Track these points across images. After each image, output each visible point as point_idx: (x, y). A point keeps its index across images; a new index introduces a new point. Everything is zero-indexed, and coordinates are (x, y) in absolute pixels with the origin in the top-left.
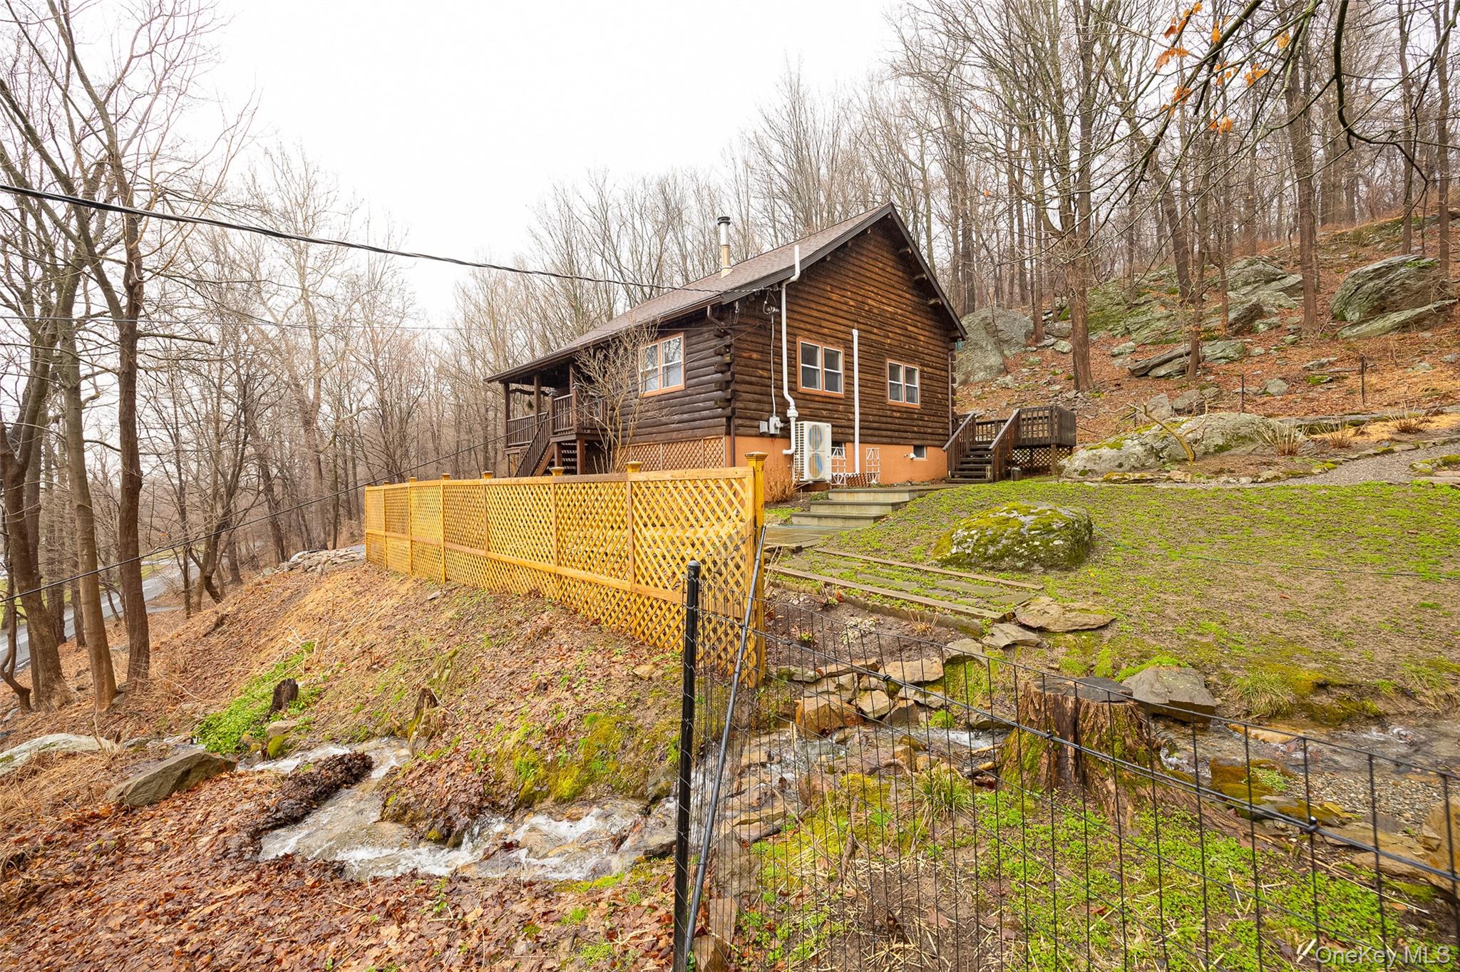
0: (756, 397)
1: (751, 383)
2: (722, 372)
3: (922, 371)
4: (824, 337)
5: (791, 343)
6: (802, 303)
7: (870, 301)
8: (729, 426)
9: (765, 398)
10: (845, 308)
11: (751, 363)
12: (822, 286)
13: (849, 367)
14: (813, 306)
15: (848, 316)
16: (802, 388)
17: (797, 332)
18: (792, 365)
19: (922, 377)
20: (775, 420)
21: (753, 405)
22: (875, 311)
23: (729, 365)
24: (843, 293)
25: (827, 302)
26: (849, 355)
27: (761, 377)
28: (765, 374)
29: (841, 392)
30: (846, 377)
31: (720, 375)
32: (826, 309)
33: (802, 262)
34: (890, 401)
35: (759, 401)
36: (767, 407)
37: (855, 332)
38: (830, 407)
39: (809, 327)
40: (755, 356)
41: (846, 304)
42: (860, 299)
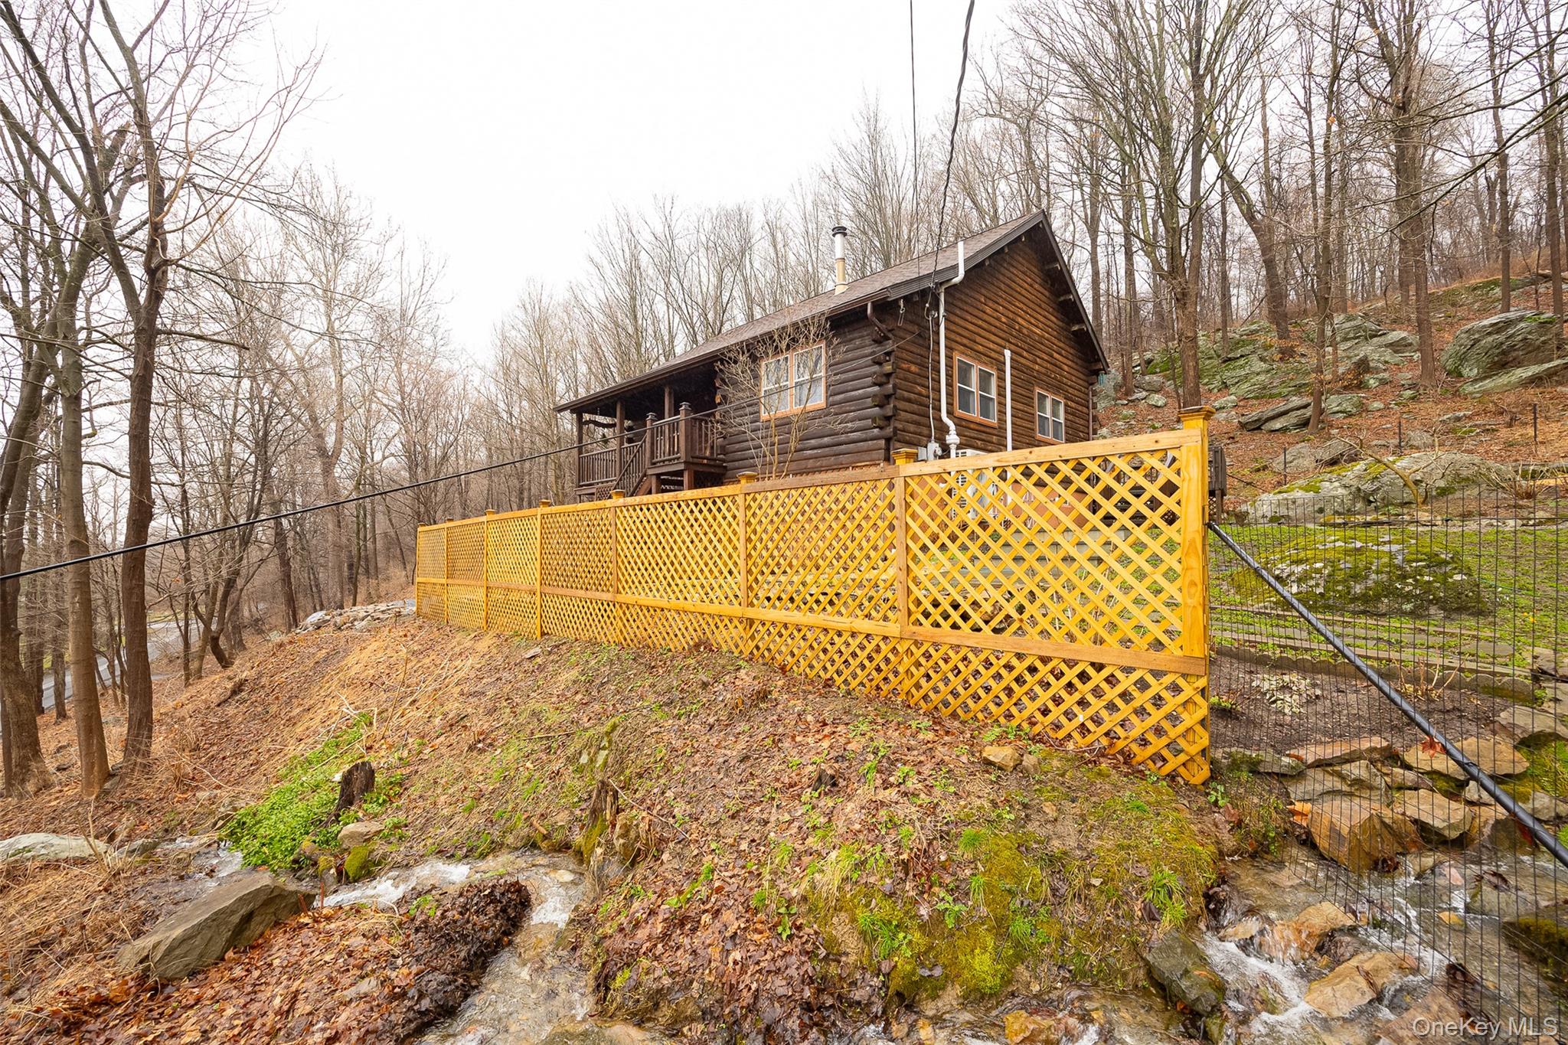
0: (915, 417)
1: (909, 400)
2: (880, 385)
3: (1066, 405)
4: (979, 355)
5: (949, 357)
6: (958, 312)
7: (1020, 320)
8: (888, 450)
9: (923, 420)
10: (998, 324)
11: (910, 376)
12: (977, 296)
13: (1001, 394)
14: (969, 317)
15: (1001, 334)
16: (959, 412)
17: (954, 345)
18: (949, 385)
19: (1066, 412)
20: (934, 446)
21: (912, 428)
22: (1025, 331)
23: (888, 375)
24: (995, 306)
25: (981, 314)
26: (1002, 379)
27: (920, 394)
28: (924, 391)
29: (994, 421)
30: (999, 403)
31: (876, 388)
32: (980, 323)
33: (966, 261)
34: (1039, 436)
35: (918, 424)
36: (925, 431)
37: (1007, 353)
38: (984, 436)
39: (965, 341)
40: (913, 368)
41: (998, 319)
42: (1011, 315)
